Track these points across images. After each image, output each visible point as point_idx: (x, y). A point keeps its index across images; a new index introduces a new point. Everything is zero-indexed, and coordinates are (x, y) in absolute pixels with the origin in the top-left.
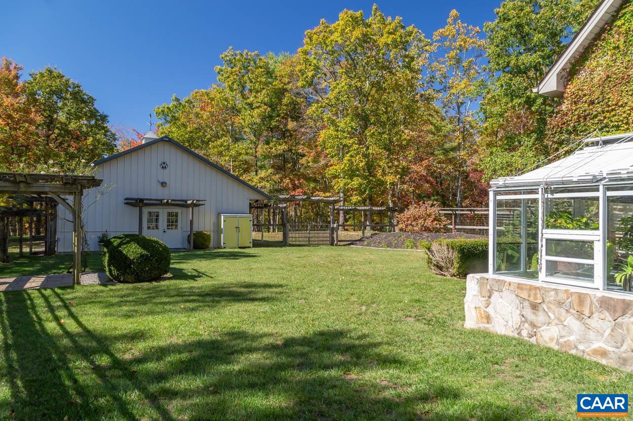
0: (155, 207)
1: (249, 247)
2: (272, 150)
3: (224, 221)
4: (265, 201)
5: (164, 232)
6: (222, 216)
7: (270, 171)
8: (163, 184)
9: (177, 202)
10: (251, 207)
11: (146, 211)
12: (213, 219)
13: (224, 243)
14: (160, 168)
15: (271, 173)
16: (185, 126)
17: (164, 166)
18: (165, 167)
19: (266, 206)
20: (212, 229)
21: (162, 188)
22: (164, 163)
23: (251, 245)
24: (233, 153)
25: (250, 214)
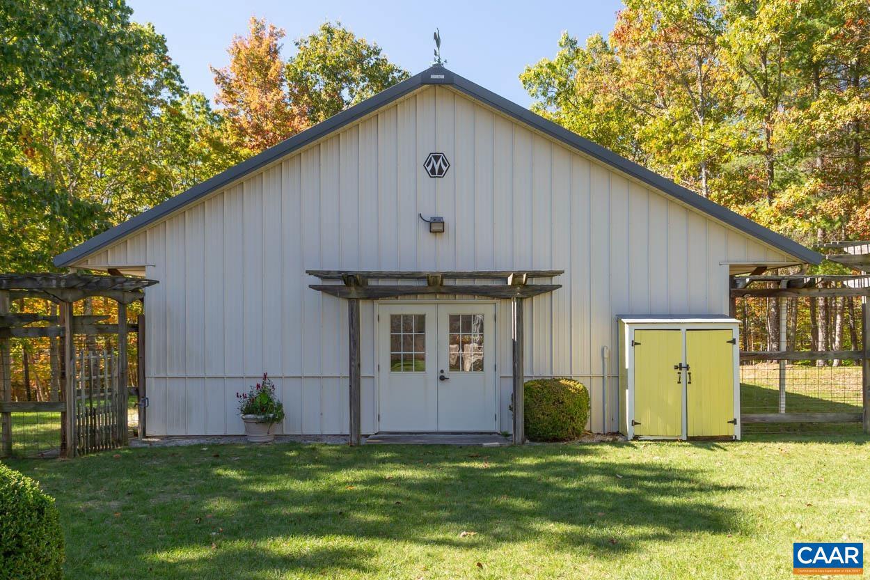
0: (412, 299)
1: (729, 439)
2: (817, 122)
3: (634, 344)
4: (793, 272)
5: (442, 378)
6: (627, 327)
7: (810, 184)
8: (436, 226)
9: (478, 283)
10: (736, 290)
11: (386, 310)
12: (601, 335)
13: (634, 423)
14: (423, 175)
15: (814, 193)
16: (589, 103)
17: (437, 166)
18: (441, 171)
19: (793, 285)
20: (597, 370)
21: (432, 236)
22: (437, 158)
23: (736, 431)
24: (703, 148)
25: (732, 315)
